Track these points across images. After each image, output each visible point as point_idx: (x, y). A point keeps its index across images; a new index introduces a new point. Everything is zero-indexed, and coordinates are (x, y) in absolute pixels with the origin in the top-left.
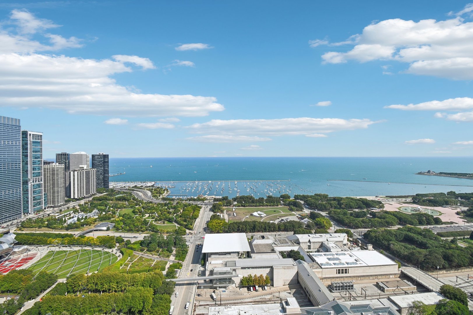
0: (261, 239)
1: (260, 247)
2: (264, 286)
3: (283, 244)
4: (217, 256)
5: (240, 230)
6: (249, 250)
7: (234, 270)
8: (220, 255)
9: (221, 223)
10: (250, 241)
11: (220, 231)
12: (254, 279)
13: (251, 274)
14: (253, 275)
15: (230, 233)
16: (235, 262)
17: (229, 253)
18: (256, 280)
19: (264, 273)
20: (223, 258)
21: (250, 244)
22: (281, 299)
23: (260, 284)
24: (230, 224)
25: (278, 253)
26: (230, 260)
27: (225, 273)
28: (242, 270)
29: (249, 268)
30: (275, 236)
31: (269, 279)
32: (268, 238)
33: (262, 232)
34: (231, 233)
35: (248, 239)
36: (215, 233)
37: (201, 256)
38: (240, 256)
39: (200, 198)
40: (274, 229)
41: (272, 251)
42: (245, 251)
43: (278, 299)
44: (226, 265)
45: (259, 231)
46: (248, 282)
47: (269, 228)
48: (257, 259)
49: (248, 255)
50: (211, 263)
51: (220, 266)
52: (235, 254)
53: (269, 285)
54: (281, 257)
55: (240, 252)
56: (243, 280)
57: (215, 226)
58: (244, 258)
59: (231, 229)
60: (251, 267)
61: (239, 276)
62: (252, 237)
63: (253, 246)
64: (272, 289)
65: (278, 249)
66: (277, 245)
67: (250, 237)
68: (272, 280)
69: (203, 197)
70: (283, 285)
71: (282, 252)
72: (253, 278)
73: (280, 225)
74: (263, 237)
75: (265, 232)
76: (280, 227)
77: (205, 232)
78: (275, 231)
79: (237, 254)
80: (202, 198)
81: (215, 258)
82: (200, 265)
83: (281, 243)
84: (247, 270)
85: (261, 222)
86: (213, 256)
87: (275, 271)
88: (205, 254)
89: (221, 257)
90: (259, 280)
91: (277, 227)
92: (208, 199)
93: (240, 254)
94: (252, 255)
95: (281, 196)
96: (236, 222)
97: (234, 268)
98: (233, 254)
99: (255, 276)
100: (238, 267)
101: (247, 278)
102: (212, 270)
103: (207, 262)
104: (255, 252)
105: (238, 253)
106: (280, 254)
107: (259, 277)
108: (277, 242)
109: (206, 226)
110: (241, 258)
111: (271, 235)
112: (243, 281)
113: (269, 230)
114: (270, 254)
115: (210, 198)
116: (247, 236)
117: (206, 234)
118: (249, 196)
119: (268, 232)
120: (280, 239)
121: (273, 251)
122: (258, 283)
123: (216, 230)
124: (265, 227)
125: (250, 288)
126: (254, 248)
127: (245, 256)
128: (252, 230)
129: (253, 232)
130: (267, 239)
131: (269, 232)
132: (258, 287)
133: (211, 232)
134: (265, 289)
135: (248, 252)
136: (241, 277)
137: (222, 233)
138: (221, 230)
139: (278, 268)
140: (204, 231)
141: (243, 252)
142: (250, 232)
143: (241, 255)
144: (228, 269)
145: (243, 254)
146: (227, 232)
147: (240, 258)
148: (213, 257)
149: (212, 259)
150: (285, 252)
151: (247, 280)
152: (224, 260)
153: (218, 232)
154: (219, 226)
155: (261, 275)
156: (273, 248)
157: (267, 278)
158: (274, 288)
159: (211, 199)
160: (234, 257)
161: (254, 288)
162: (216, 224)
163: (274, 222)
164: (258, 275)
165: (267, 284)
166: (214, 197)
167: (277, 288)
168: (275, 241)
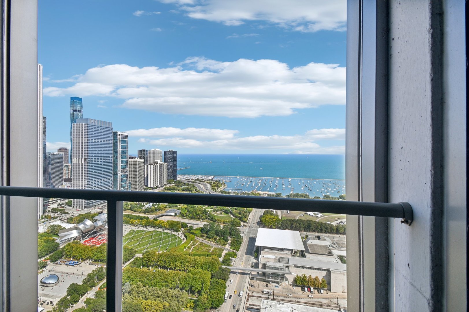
0: (317, 240)
1: (315, 247)
2: (320, 289)
3: (342, 248)
4: (270, 251)
5: (294, 228)
6: (304, 249)
7: (287, 267)
8: (273, 250)
9: (274, 219)
10: (304, 240)
11: (273, 227)
12: (309, 280)
13: (305, 274)
14: (307, 276)
15: (283, 229)
16: (288, 259)
17: (283, 250)
18: (311, 281)
19: (321, 275)
20: (276, 253)
21: (305, 243)
22: (339, 306)
23: (316, 286)
24: (283, 221)
25: (336, 257)
26: (283, 256)
27: (277, 269)
28: (296, 268)
29: (303, 267)
30: (333, 239)
31: (326, 282)
32: (324, 240)
33: (318, 232)
34: (284, 230)
35: (303, 238)
36: (268, 228)
37: (255, 249)
38: (293, 254)
39: (254, 193)
40: (331, 231)
41: (329, 254)
42: (299, 249)
43: (336, 305)
44: (278, 261)
45: (314, 231)
46: (302, 282)
47: (326, 229)
48: (311, 259)
49: (302, 254)
50: (263, 257)
51: (273, 261)
52: (288, 251)
53: (326, 289)
54: (339, 261)
55: (293, 250)
56: (297, 279)
57: (268, 221)
58: (298, 256)
59: (284, 225)
60: (305, 267)
61: (292, 273)
62: (307, 236)
63: (308, 246)
64: (329, 294)
65: (336, 252)
66: (335, 248)
67: (304, 236)
68: (329, 284)
69: (257, 192)
70: (342, 292)
71: (341, 256)
72: (308, 279)
73: (339, 227)
74: (319, 238)
75: (321, 232)
76: (339, 230)
77: (258, 226)
78: (333, 233)
79: (291, 251)
80: (256, 193)
81: (268, 252)
82: (254, 257)
83: (339, 247)
84: (301, 269)
85: (317, 222)
86: (266, 250)
87: (332, 276)
88: (258, 247)
89: (274, 253)
90: (314, 282)
91: (335, 229)
92: (261, 194)
93: (293, 252)
94: (306, 254)
95: (340, 196)
96: (290, 219)
97: (287, 265)
98: (286, 251)
99: (310, 276)
100: (292, 265)
101: (301, 277)
102: (265, 263)
103: (260, 255)
104: (310, 252)
105: (292, 250)
106: (338, 258)
107: (314, 279)
108: (335, 245)
109: (260, 221)
110: (295, 256)
111: (328, 237)
112: (296, 280)
113: (325, 231)
114: (327, 257)
115: (264, 193)
116: (301, 235)
117: (259, 228)
118: (304, 194)
119: (324, 233)
120: (338, 242)
121: (330, 254)
122: (313, 285)
123: (269, 225)
124: (321, 227)
125: (305, 288)
126: (309, 248)
127: (298, 255)
128: (307, 229)
129: (308, 231)
130: (323, 240)
131: (326, 233)
132: (314, 288)
133: (264, 227)
134: (321, 292)
135: (302, 251)
136: (294, 275)
137: (276, 229)
138: (274, 226)
139: (336, 272)
140: (257, 225)
141: (296, 251)
142: (305, 231)
143: (294, 253)
144: (281, 265)
145: (297, 253)
146: (280, 228)
147: (293, 256)
148: (266, 251)
149: (265, 253)
150: (344, 257)
151: (301, 280)
152: (276, 256)
153: (271, 228)
154: (272, 221)
155: (317, 277)
156: (330, 251)
157: (323, 281)
158: (332, 293)
159: (264, 194)
160: (287, 254)
161: (309, 289)
162: (269, 219)
163: (331, 223)
164: (313, 276)
165: (323, 287)
166: (267, 192)
167: (335, 293)
168: (333, 244)
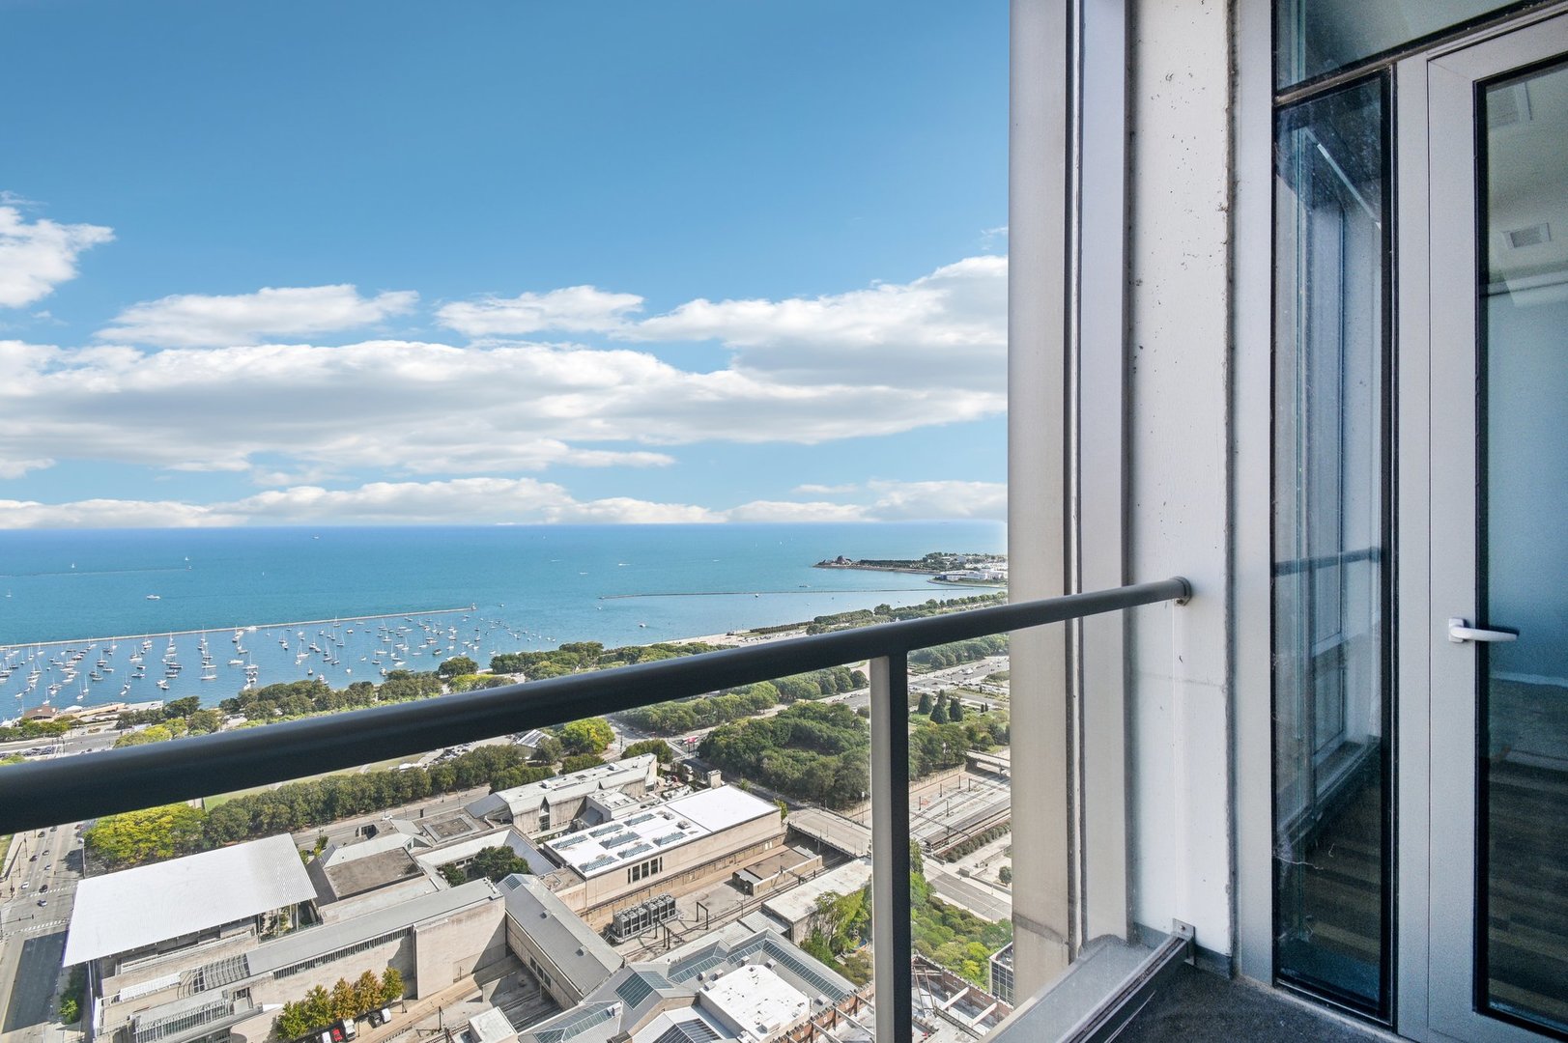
0: (362, 840)
1: (356, 871)
2: (379, 1011)
3: (451, 838)
4: (154, 959)
5: (265, 826)
6: (311, 894)
7: (244, 993)
8: (173, 949)
9: (162, 816)
10: (311, 858)
11: (162, 853)
12: (335, 1002)
13: (320, 984)
14: (329, 987)
15: (213, 847)
16: (245, 960)
17: (215, 932)
18: (343, 1001)
19: (378, 962)
20: (182, 958)
21: (314, 871)
22: (447, 1030)
23: (362, 1007)
24: (211, 813)
25: (432, 873)
26: (217, 959)
27: (197, 1019)
28: (281, 981)
29: (309, 965)
30: (422, 816)
31: (398, 977)
32: (391, 830)
33: (367, 812)
34: (221, 847)
35: (304, 854)
36: (131, 866)
37: (62, 984)
38: (265, 932)
39: (39, 721)
40: (414, 792)
41: (407, 873)
42: (290, 903)
43: (437, 1035)
44: (199, 985)
45: (351, 813)
46: (307, 1019)
47: (397, 790)
48: (342, 919)
49: (306, 914)
50: (117, 999)
51: (172, 995)
52: (241, 929)
53: (400, 999)
54: (443, 884)
55: (265, 917)
56: (288, 1020)
57: (130, 835)
58: (289, 931)
59: (216, 831)
60: (317, 960)
61: (265, 1008)
62: (322, 842)
63: (329, 877)
64: (413, 1008)
65: (430, 860)
66: (427, 846)
67: (312, 845)
68: (411, 976)
69: (56, 716)
70: (455, 981)
71: (447, 865)
72: (332, 997)
73: (441, 770)
74: (371, 832)
75: (379, 809)
76: (441, 779)
77: (74, 874)
78: (420, 798)
79: (254, 925)
80: (51, 720)
81: (139, 970)
82: (60, 1025)
83: (443, 836)
84: (302, 974)
85: (361, 776)
86: (124, 968)
87: (422, 944)
88: (81, 969)
89: (171, 961)
90: (358, 995)
91: (429, 781)
92: (83, 719)
93: (267, 924)
94: (321, 910)
95: (442, 666)
96: (244, 799)
97: (240, 984)
98: (234, 932)
99: (341, 984)
100: (261, 976)
101: (303, 1004)
102: (129, 1024)
103: (98, 1001)
104: (338, 895)
105: (258, 919)
106: (440, 876)
107: (356, 985)
108: (429, 837)
109: (81, 846)
110: (274, 937)
111: (404, 817)
112: (284, 1023)
113: (394, 798)
114: (403, 886)
115: (98, 714)
116: (297, 845)
117: (82, 882)
118: (304, 682)
119: (390, 806)
120: (438, 822)
121: (413, 871)
122: (355, 1008)
123: (138, 851)
124: (379, 791)
125: (321, 1039)
126: (332, 883)
127: (289, 925)
128: (322, 813)
129: (325, 822)
130: (388, 834)
131: (395, 805)
132: (355, 1021)
133: (108, 867)
134: (382, 1018)
135: (305, 907)
136: (274, 1008)
137: (173, 857)
138: (165, 846)
139: (433, 925)
140: (69, 869)
141: (280, 913)
142: (313, 824)
143: (272, 927)
144: (212, 997)
145: (283, 919)
146: (198, 848)
147: (265, 938)
148: (130, 968)
149: (122, 981)
150: (458, 864)
151: (304, 1014)
152: (186, 969)
153: (150, 859)
154: (153, 830)
155: (367, 975)
156: (410, 862)
157: (388, 978)
158: (420, 1004)
159: (102, 718)
160: (238, 943)
161: (337, 1032)
162: (137, 824)
163: (414, 765)
164: (353, 977)
165: (390, 997)
166: (121, 707)
167: (430, 999)
168: (421, 834)
